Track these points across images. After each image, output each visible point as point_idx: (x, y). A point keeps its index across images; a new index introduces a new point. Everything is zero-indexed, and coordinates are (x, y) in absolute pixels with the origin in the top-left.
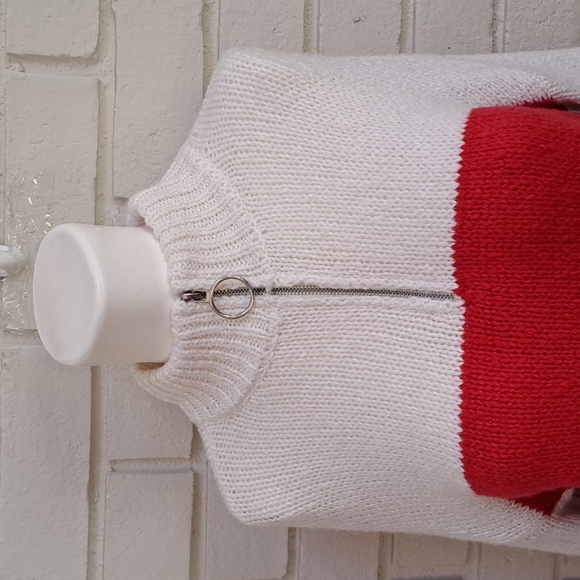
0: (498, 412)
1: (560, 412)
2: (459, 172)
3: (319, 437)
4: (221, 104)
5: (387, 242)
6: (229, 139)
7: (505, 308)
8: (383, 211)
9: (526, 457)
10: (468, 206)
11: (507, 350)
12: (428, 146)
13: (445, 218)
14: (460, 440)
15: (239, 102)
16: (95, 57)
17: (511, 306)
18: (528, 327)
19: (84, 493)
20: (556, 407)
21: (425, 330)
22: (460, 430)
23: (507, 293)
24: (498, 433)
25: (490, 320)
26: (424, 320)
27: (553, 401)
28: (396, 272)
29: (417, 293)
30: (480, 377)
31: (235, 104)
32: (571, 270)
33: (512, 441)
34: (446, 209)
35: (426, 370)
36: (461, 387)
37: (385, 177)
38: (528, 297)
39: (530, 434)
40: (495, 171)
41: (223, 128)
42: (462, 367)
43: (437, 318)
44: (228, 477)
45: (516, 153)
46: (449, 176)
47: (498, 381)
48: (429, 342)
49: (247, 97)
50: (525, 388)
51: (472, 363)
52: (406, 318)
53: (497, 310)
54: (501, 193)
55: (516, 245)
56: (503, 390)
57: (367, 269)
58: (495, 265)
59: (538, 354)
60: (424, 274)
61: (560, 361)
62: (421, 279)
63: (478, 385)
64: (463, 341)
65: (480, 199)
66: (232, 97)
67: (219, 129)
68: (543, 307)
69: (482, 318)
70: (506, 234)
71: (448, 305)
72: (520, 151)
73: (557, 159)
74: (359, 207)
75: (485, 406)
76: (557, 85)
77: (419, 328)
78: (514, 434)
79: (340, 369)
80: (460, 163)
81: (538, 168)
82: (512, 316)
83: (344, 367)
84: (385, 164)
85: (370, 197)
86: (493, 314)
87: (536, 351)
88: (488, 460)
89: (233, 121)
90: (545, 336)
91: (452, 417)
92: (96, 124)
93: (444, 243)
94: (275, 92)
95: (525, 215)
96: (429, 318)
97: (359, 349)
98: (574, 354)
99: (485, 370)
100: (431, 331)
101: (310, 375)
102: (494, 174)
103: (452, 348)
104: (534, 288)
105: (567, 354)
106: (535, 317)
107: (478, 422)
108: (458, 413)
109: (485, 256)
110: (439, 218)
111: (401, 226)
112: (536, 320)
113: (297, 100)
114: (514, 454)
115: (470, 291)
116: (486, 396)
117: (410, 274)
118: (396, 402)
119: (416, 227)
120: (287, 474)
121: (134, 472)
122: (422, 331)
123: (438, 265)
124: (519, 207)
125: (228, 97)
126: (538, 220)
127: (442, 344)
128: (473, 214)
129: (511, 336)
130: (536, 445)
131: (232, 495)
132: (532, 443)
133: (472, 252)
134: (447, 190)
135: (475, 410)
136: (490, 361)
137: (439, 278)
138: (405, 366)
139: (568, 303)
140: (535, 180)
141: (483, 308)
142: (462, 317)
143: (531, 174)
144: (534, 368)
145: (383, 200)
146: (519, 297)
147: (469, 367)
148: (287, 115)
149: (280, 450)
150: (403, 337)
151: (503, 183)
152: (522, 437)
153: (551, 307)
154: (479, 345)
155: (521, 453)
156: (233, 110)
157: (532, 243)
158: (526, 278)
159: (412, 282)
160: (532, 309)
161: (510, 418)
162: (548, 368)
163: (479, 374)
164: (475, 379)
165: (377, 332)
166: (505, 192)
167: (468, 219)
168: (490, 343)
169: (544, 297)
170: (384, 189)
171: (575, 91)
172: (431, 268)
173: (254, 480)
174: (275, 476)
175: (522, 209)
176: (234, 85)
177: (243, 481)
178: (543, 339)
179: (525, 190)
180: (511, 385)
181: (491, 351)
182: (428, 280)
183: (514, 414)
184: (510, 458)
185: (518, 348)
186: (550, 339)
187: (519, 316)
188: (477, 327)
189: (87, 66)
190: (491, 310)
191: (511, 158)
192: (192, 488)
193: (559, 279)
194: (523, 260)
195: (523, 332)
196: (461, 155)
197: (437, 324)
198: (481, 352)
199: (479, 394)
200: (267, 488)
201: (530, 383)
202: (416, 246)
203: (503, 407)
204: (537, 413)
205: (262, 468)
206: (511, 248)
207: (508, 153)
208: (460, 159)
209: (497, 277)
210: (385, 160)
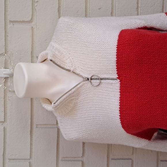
0: (129, 109)
1: (146, 108)
2: (117, 45)
3: (87, 120)
4: (59, 30)
5: (101, 65)
6: (61, 38)
7: (130, 81)
8: (100, 57)
9: (137, 120)
10: (119, 54)
11: (131, 92)
12: (110, 39)
13: (114, 58)
14: (120, 117)
15: (63, 29)
16: (31, 21)
17: (132, 81)
18: (136, 86)
19: (29, 133)
20: (144, 107)
21: (111, 88)
22: (119, 114)
23: (130, 77)
24: (129, 114)
25: (126, 84)
26: (110, 86)
27: (143, 105)
28: (103, 73)
29: (108, 79)
30: (124, 100)
31: (62, 29)
32: (147, 71)
33: (133, 116)
34: (114, 55)
35: (111, 99)
36: (120, 103)
37: (100, 47)
38: (136, 78)
39: (137, 114)
40: (126, 45)
41: (59, 36)
42: (120, 98)
43: (113, 85)
44: (64, 131)
45: (131, 40)
46: (115, 47)
47: (129, 101)
48: (112, 92)
49: (65, 27)
50: (136, 102)
51: (122, 96)
52: (106, 85)
53: (128, 82)
54: (127, 50)
55: (132, 64)
56: (130, 103)
57: (96, 73)
58: (127, 70)
59: (139, 93)
60: (110, 74)
61: (145, 95)
62: (109, 75)
63: (124, 102)
64: (120, 91)
65: (122, 52)
66: (61, 27)
67: (58, 36)
68: (140, 81)
69: (124, 84)
70: (129, 61)
71: (116, 82)
72: (132, 39)
73: (142, 41)
74: (94, 56)
75: (125, 107)
76: (147, 23)
77: (109, 88)
78: (133, 114)
79: (92, 100)
80: (117, 43)
81: (137, 44)
82: (132, 83)
83: (93, 100)
84: (99, 44)
85: (97, 53)
86: (127, 83)
87: (139, 92)
88: (127, 122)
89: (62, 33)
90: (141, 88)
91: (117, 111)
92: (31, 38)
93: (114, 65)
94: (72, 26)
95: (134, 56)
96: (111, 85)
97: (96, 94)
98: (149, 93)
99: (125, 98)
100: (112, 89)
101: (85, 103)
102: (125, 45)
103: (117, 93)
104: (138, 76)
105: (147, 93)
106: (138, 83)
107: (124, 112)
108: (119, 110)
109: (124, 68)
110: (113, 58)
111: (104, 61)
112: (139, 84)
113: (77, 27)
114: (133, 119)
115: (121, 78)
116: (126, 105)
117: (106, 74)
118: (105, 108)
119: (107, 61)
120: (79, 130)
121: (42, 128)
122: (110, 89)
123: (113, 71)
124: (132, 54)
125: (60, 28)
126: (137, 57)
127: (115, 92)
128: (120, 56)
129: (132, 89)
130: (139, 116)
131: (65, 135)
132: (138, 116)
133: (121, 67)
134: (114, 50)
135: (123, 108)
136: (127, 95)
137: (113, 75)
138: (107, 98)
139: (147, 79)
140: (136, 47)
141: (124, 82)
142: (119, 85)
143: (135, 45)
144: (138, 97)
145: (99, 54)
146: (133, 78)
147: (121, 97)
148: (75, 31)
149: (78, 124)
150: (105, 91)
151: (128, 48)
152: (135, 115)
153: (142, 81)
154: (124, 91)
155: (135, 119)
156: (62, 31)
157: (136, 64)
158: (135, 73)
159: (106, 76)
160: (137, 81)
161: (132, 110)
162: (142, 97)
163: (124, 99)
164: (123, 100)
165: (99, 90)
166: (128, 50)
167: (120, 58)
168: (127, 91)
169: (140, 78)
170: (100, 51)
171: (153, 24)
172: (111, 72)
173: (70, 131)
174: (76, 130)
175: (133, 55)
176: (61, 25)
177: (68, 131)
178: (140, 89)
179: (134, 49)
180: (132, 101)
181: (127, 93)
182: (110, 75)
183: (133, 109)
184: (132, 120)
185: (134, 91)
186: (142, 89)
187: (134, 83)
188: (123, 87)
189: (29, 23)
190: (126, 82)
191: (130, 41)
192: (57, 132)
193: (144, 73)
194: (134, 68)
195: (135, 87)
196: (117, 41)
197: (113, 87)
198: (125, 93)
199: (124, 104)
200: (74, 133)
201: (137, 101)
202: (108, 66)
203: (130, 107)
204: (139, 108)
205: (73, 128)
206: (131, 65)
207: (129, 40)
208: (117, 42)
209: (128, 73)
210: (99, 43)
